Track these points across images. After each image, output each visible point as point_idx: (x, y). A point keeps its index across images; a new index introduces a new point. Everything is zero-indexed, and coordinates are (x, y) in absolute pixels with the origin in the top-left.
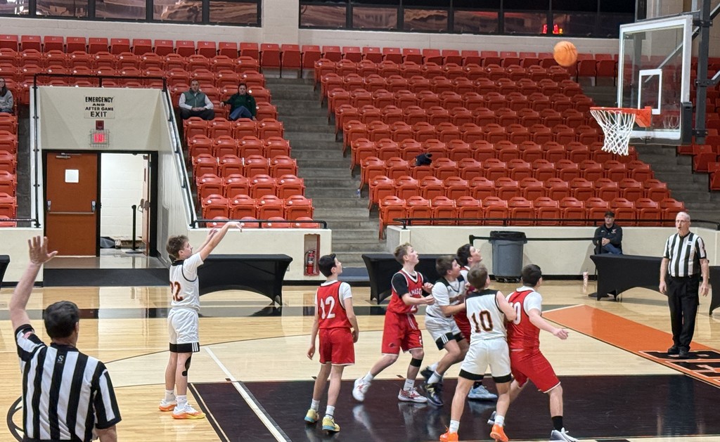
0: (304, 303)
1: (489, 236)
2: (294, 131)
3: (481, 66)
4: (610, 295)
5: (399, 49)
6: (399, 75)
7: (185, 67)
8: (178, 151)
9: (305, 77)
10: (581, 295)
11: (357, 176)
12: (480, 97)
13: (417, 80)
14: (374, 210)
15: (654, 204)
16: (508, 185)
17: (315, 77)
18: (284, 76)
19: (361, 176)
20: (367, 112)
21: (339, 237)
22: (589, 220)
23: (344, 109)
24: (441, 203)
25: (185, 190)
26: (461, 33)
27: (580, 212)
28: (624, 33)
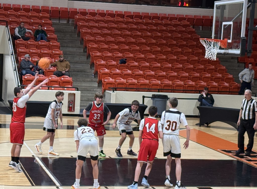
0: (67, 124)
1: (151, 96)
2: (65, 47)
3: (150, 20)
4: (205, 124)
5: (113, 11)
6: (113, 23)
7: (16, 16)
8: (12, 54)
9: (70, 22)
10: (192, 124)
11: (93, 68)
12: (149, 34)
13: (121, 25)
14: (100, 83)
15: (226, 84)
16: (161, 74)
17: (75, 22)
18: (61, 22)
19: (95, 68)
20: (98, 39)
21: (84, 95)
22: (197, 91)
23: (87, 38)
24: (130, 81)
25: (15, 71)
26: (142, 5)
27: (193, 87)
28: (216, 5)
